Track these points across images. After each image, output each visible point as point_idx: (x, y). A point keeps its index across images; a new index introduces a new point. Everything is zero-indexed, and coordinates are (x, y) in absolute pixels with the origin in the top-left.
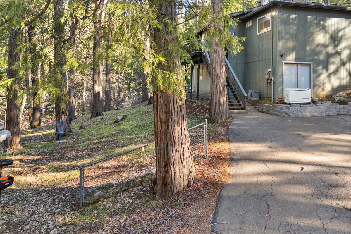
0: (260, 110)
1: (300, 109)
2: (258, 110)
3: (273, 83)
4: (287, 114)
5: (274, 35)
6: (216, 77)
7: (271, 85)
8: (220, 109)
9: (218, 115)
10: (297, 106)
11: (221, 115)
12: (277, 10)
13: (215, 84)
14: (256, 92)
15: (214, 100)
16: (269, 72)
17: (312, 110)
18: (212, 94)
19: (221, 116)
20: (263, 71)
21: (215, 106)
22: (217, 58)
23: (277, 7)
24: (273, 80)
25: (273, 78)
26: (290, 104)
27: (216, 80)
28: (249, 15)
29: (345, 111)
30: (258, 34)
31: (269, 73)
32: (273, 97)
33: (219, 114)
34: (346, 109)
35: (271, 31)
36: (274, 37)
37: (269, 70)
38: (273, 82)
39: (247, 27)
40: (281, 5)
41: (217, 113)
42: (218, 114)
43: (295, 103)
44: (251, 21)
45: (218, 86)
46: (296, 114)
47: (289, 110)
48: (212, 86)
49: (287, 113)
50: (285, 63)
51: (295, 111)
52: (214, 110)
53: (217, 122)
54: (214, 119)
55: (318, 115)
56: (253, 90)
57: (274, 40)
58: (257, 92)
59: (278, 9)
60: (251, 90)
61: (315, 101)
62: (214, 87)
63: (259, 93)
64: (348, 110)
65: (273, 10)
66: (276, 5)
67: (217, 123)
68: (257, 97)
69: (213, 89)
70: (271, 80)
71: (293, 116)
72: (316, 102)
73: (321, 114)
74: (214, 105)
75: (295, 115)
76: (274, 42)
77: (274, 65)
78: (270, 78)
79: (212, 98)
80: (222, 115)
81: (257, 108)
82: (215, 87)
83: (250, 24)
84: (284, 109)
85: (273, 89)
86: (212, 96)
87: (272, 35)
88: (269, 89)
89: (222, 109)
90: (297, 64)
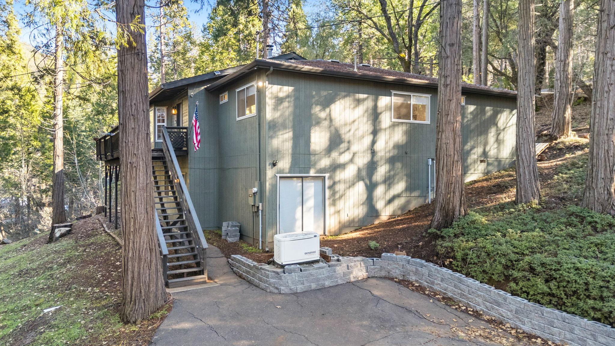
0: (235, 269)
1: (299, 276)
2: (232, 269)
3: (260, 214)
4: (277, 288)
5: (261, 125)
6: (132, 224)
7: (258, 216)
8: (141, 291)
9: (137, 304)
10: (294, 271)
11: (143, 304)
12: (265, 78)
13: (132, 237)
14: (235, 226)
15: (129, 273)
16: (254, 193)
17: (320, 276)
18: (126, 260)
19: (145, 305)
20: (246, 189)
21: (132, 285)
22: (133, 182)
23: (266, 72)
24: (260, 208)
25: (261, 204)
26: (282, 266)
27: (132, 230)
28: (222, 82)
29: (376, 270)
30: (238, 119)
31: (255, 196)
32: (260, 240)
33: (139, 302)
34: (378, 267)
35: (257, 117)
36: (261, 128)
37: (255, 190)
38: (260, 211)
39: (221, 103)
40: (272, 69)
41: (135, 300)
42: (137, 301)
43: (292, 264)
44: (227, 93)
45: (137, 242)
46: (293, 287)
47: (280, 279)
48: (125, 241)
49: (276, 286)
50: (280, 177)
51: (290, 282)
52: (129, 294)
53: (134, 319)
54: (130, 314)
55: (331, 285)
56: (230, 223)
57: (262, 134)
58: (237, 226)
59: (267, 76)
60: (227, 222)
61: (327, 254)
62: (129, 243)
63: (240, 227)
64: (382, 268)
65: (260, 78)
66: (262, 69)
67: (135, 323)
68: (235, 236)
69: (127, 248)
70: (258, 207)
71: (287, 291)
72: (328, 256)
73: (337, 281)
74: (130, 282)
75: (291, 289)
76: (262, 138)
77: (262, 180)
78: (257, 205)
79: (126, 267)
80: (146, 303)
81: (231, 266)
82: (131, 245)
83: (225, 98)
84: (272, 278)
85: (261, 226)
86: (126, 263)
87: (259, 124)
88: (255, 224)
89: (145, 292)
90: (302, 177)
